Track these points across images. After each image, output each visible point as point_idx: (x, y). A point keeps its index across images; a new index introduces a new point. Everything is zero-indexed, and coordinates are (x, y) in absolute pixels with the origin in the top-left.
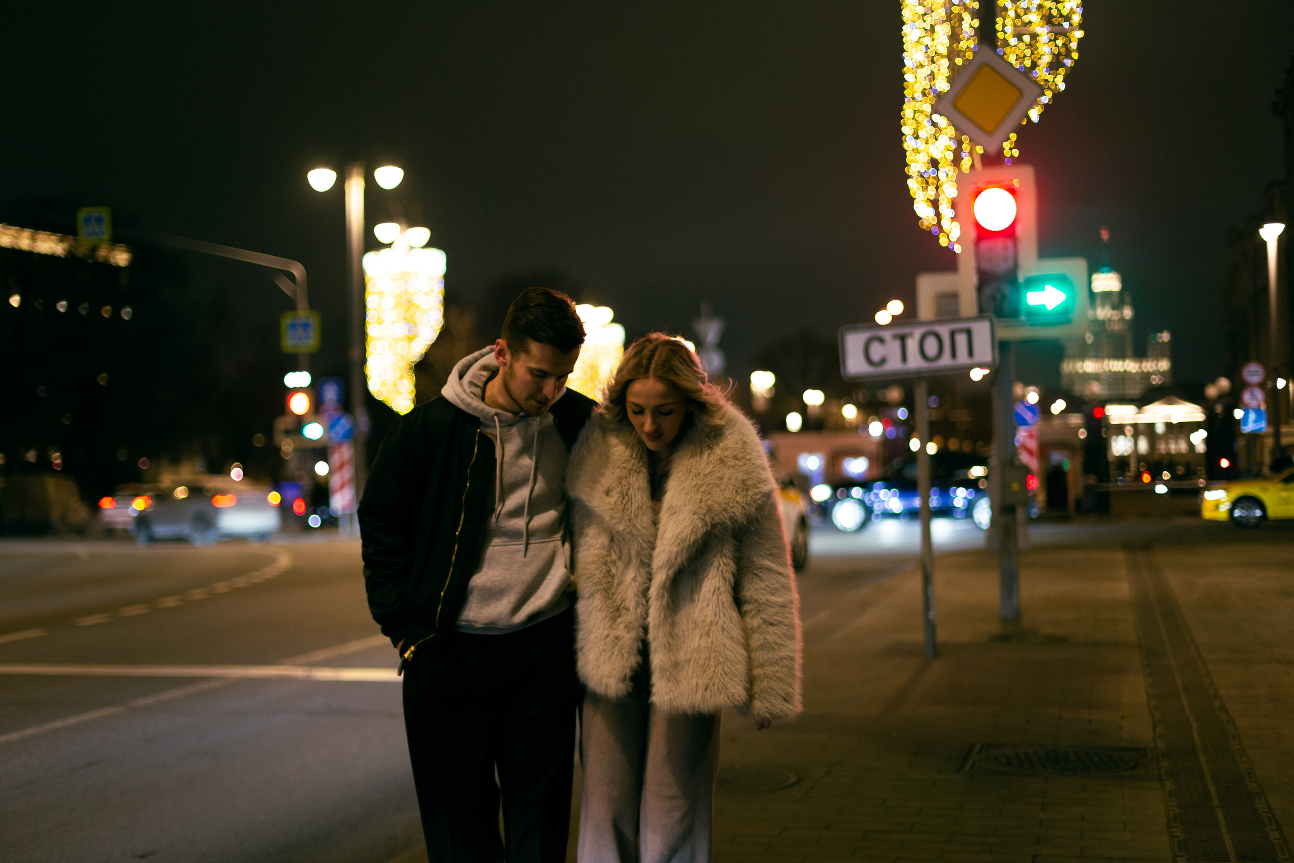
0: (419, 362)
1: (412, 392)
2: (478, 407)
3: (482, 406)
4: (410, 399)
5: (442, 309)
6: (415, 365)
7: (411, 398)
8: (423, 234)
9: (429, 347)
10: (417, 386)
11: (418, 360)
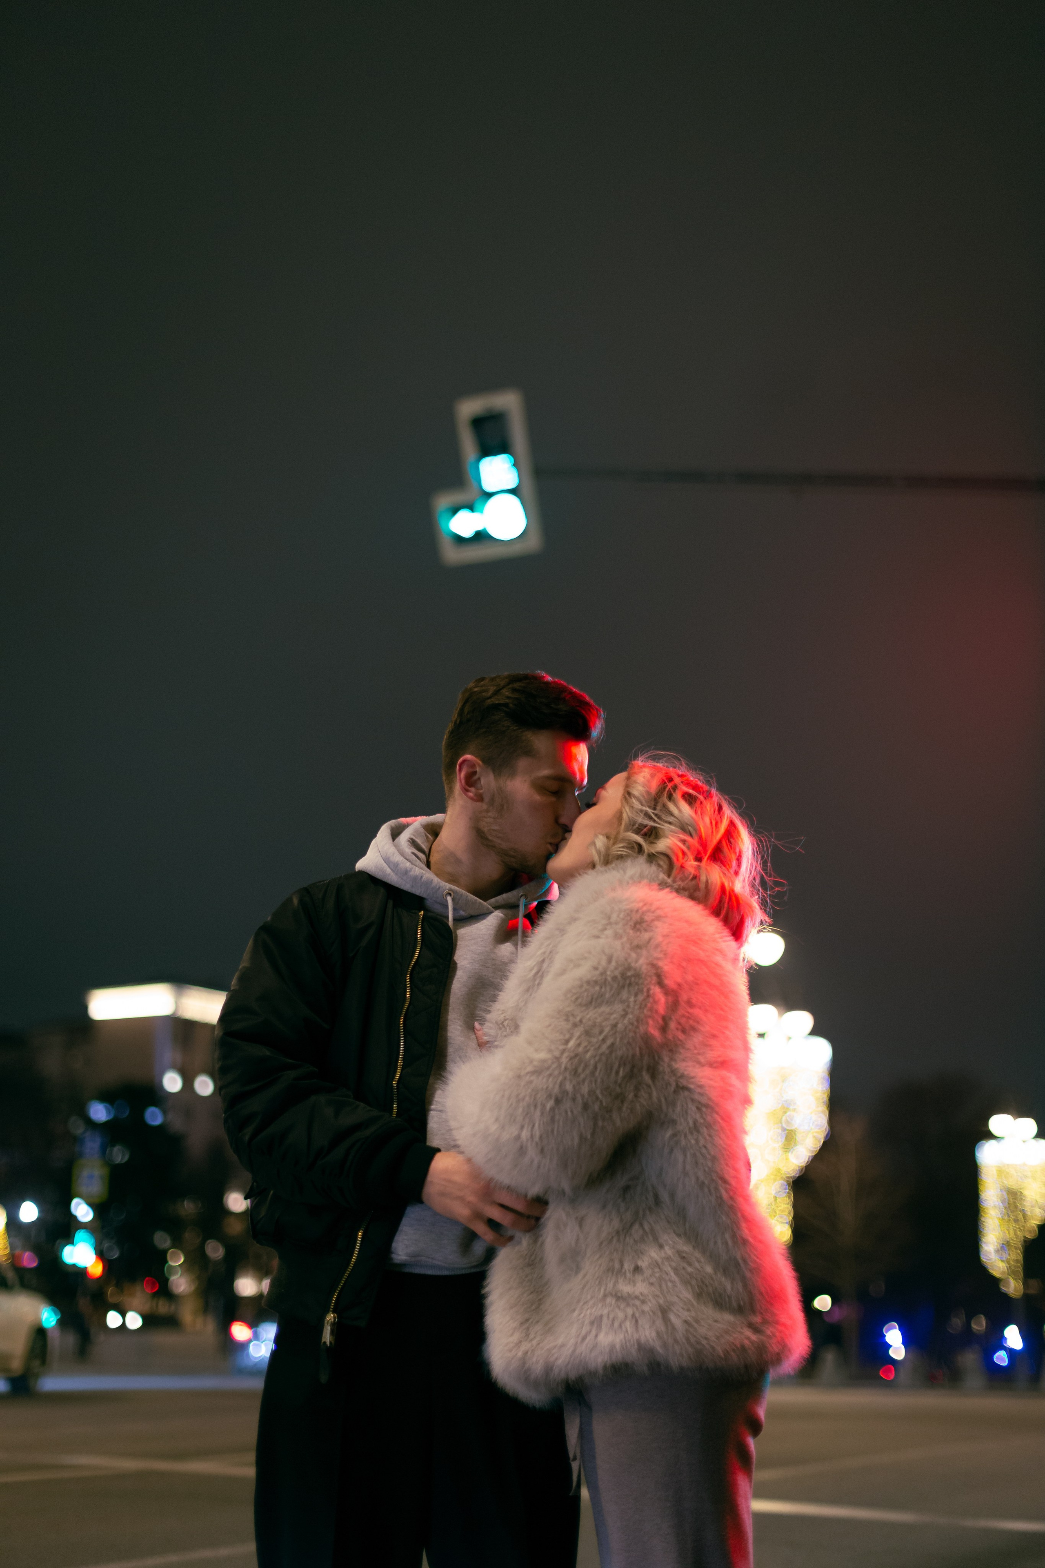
0: (799, 1177)
1: (789, 1213)
2: (422, 877)
3: (428, 875)
4: (787, 1223)
5: (827, 1113)
6: (793, 1182)
7: (788, 1221)
8: (803, 1020)
9: (811, 1159)
10: (795, 1206)
11: (798, 1175)
